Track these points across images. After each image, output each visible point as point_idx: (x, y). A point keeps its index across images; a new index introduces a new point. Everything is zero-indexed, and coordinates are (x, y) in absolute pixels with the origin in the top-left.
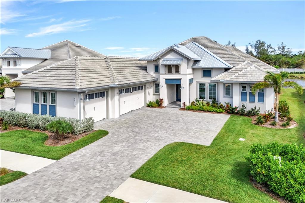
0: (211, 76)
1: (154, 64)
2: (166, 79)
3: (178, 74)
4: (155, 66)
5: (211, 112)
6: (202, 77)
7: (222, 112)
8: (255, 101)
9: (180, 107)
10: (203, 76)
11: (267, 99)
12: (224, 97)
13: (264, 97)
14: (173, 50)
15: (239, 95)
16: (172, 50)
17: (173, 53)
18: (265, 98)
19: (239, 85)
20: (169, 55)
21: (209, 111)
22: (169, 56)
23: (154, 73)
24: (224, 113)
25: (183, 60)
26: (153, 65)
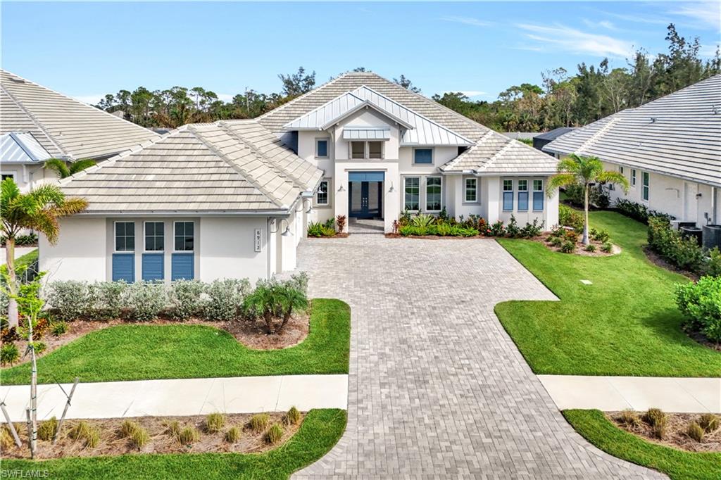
0: (431, 162)
1: (316, 138)
2: (349, 172)
3: (379, 159)
4: (319, 142)
5: (454, 235)
6: (413, 165)
7: (474, 235)
8: (527, 209)
9: (382, 231)
10: (416, 162)
11: (548, 203)
12: (464, 204)
13: (543, 200)
14: (369, 107)
15: (500, 200)
16: (367, 108)
17: (367, 114)
18: (544, 202)
19: (499, 180)
20: (358, 118)
21: (450, 235)
22: (358, 122)
23: (316, 157)
24: (478, 236)
25: (389, 130)
26: (314, 140)
